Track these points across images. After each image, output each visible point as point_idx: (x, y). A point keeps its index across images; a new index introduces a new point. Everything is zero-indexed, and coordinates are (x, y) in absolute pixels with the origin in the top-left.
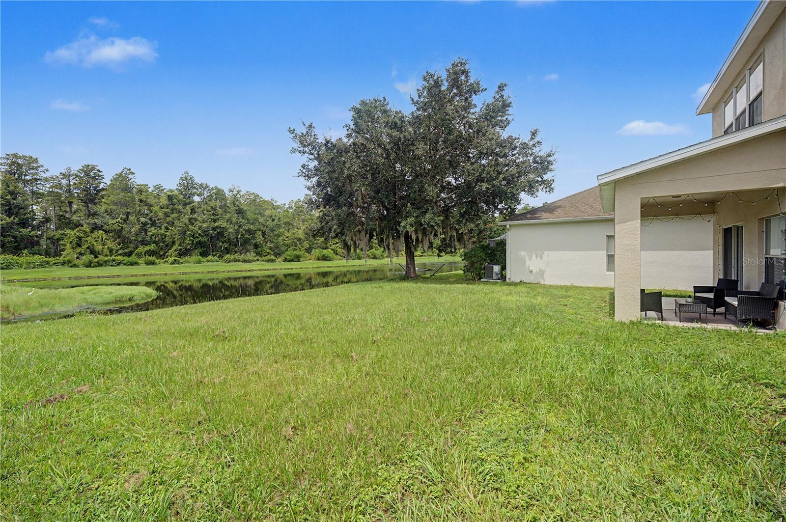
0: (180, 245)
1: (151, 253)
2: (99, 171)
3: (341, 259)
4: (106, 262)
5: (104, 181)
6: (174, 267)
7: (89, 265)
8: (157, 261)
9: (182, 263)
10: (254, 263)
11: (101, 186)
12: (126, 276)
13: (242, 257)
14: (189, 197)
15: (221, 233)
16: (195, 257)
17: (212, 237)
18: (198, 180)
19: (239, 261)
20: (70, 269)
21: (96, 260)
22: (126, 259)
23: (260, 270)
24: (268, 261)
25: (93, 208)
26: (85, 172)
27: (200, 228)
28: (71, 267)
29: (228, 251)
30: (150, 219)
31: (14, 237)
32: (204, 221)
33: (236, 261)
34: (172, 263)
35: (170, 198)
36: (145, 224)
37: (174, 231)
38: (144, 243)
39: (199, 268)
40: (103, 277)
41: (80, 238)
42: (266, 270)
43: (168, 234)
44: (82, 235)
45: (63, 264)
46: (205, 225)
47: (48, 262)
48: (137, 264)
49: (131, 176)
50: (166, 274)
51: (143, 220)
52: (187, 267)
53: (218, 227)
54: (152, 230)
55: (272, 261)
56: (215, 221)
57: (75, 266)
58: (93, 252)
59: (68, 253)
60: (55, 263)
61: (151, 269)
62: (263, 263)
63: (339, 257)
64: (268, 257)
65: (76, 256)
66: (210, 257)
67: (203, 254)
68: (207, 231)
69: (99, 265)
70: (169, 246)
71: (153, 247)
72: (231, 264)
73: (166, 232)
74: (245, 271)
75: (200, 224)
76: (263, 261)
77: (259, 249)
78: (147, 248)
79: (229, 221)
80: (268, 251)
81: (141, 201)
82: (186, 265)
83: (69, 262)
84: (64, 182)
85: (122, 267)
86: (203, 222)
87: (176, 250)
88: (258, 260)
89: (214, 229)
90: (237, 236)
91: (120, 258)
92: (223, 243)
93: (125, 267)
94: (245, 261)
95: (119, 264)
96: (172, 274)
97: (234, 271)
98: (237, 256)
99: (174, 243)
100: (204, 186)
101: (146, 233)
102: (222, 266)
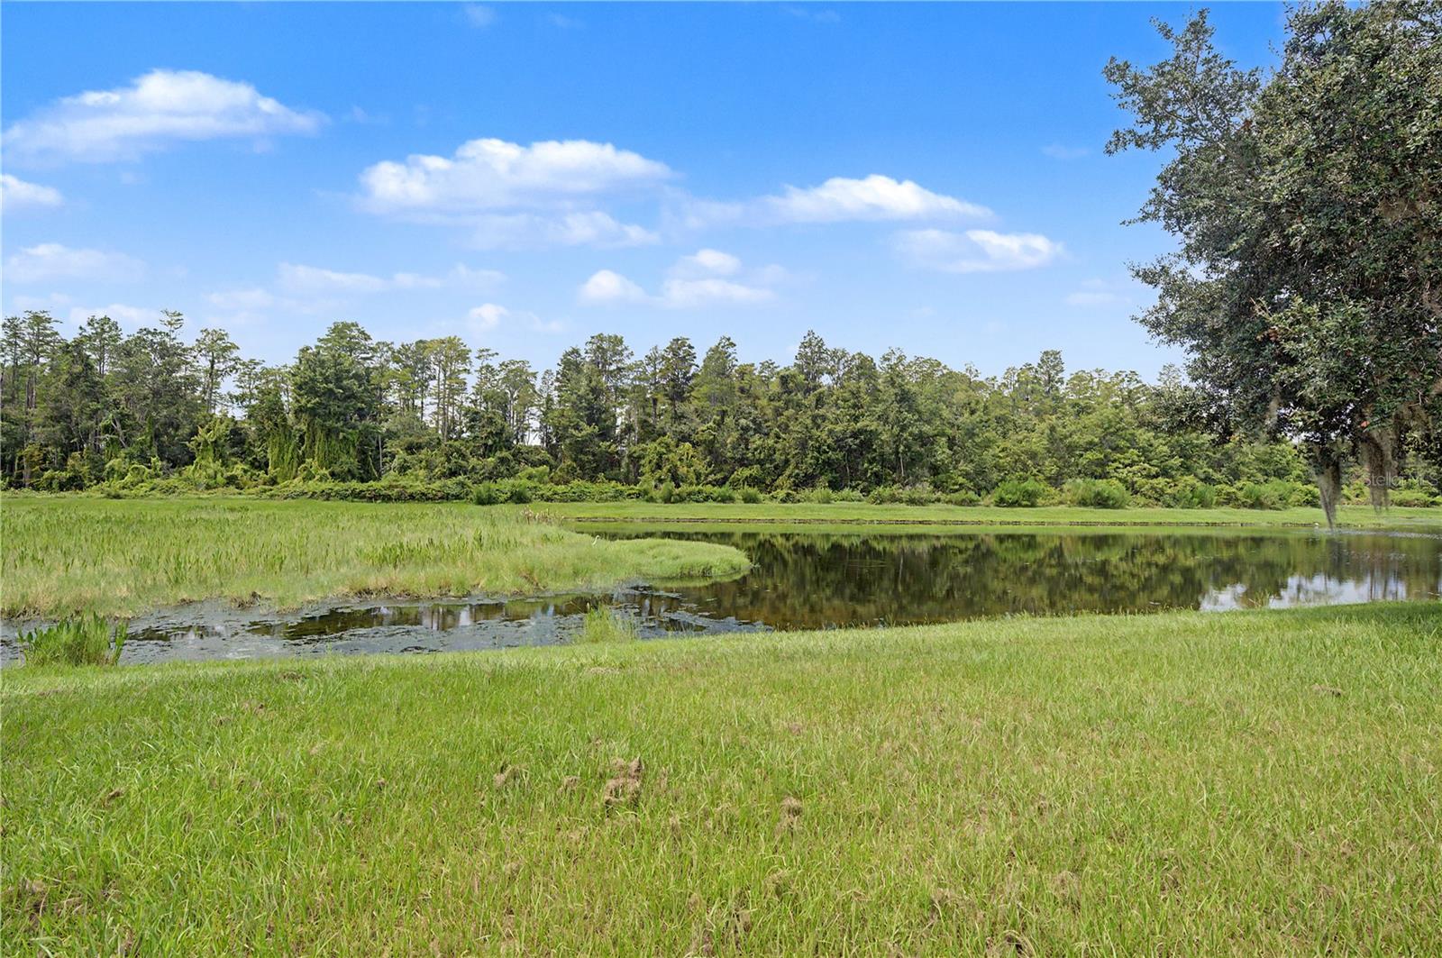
0: (797, 467)
1: (753, 481)
2: (691, 347)
3: (1146, 505)
4: (689, 494)
5: (696, 362)
6: (788, 508)
7: (667, 500)
8: (761, 496)
9: (799, 501)
10: (932, 506)
11: (693, 370)
12: (716, 521)
13: (906, 493)
14: (814, 379)
15: (866, 441)
16: (821, 491)
17: (850, 451)
18: (830, 345)
19: (900, 501)
20: (645, 503)
21: (677, 491)
22: (717, 491)
23: (945, 523)
24: (962, 503)
25: (682, 407)
26: (673, 350)
27: (831, 432)
28: (647, 501)
29: (879, 480)
30: (754, 421)
31: (594, 455)
32: (837, 420)
33: (894, 499)
34: (783, 501)
35: (784, 380)
36: (746, 429)
37: (789, 441)
38: (743, 462)
39: (828, 512)
40: (684, 521)
41: (660, 455)
42: (956, 523)
43: (779, 446)
44: (664, 450)
45: (638, 496)
46: (838, 428)
47: (621, 492)
48: (731, 499)
49: (730, 350)
50: (772, 521)
51: (743, 422)
52: (806, 508)
53: (861, 432)
54: (756, 441)
55: (971, 503)
56: (856, 419)
57: (651, 500)
58: (677, 479)
59: (647, 482)
60: (629, 495)
61: (751, 512)
62: (951, 506)
63: (1142, 500)
64: (961, 495)
65: (653, 483)
66: (846, 491)
67: (835, 485)
68: (842, 440)
69: (681, 499)
70: (779, 470)
71: (755, 470)
72: (885, 506)
73: (776, 442)
74: (914, 522)
75: (831, 426)
76: (950, 502)
77: (942, 476)
78: (747, 472)
79: (883, 418)
80: (961, 480)
81: (742, 390)
82: (804, 504)
83: (646, 492)
84: (650, 369)
85: (711, 503)
86: (837, 424)
87: (790, 476)
88: (938, 500)
89: (855, 435)
90: (898, 447)
91: (709, 488)
92: (871, 463)
93: (715, 504)
94: (912, 502)
95: (706, 499)
96: (782, 521)
97: (890, 522)
98: (896, 490)
99: (787, 462)
100: (839, 354)
101: (747, 445)
102: (868, 509)
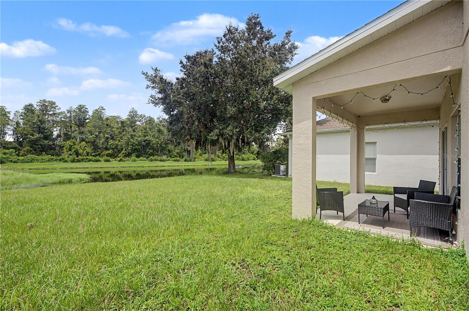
0: (126, 150)
1: (107, 155)
2: (86, 108)
4: (82, 159)
5: (89, 114)
6: (120, 163)
7: (73, 161)
8: (111, 160)
9: (125, 161)
10: (167, 162)
11: (87, 117)
12: (92, 168)
13: (160, 158)
14: (134, 123)
15: (148, 143)
16: (133, 157)
17: (144, 146)
18: (139, 113)
19: (158, 160)
20: (63, 163)
21: (77, 158)
22: (94, 158)
23: (170, 166)
24: (175, 161)
25: (83, 129)
26: (79, 109)
27: (137, 140)
28: (64, 162)
29: (153, 155)
30: (111, 135)
31: (41, 145)
33: (156, 160)
34: (119, 161)
35: (122, 123)
36: (107, 138)
37: (123, 142)
38: (107, 149)
39: (133, 164)
40: (80, 168)
41: (71, 146)
43: (120, 144)
44: (72, 144)
45: (60, 160)
46: (139, 139)
47: (52, 159)
48: (100, 161)
49: (103, 111)
50: (113, 167)
51: (106, 136)
53: (147, 140)
54: (111, 142)
55: (178, 161)
56: (145, 136)
57: (66, 161)
58: (77, 154)
59: (65, 155)
60: (56, 160)
61: (107, 164)
62: (172, 162)
64: (175, 159)
65: (67, 156)
66: (141, 158)
67: (138, 156)
68: (140, 142)
69: (79, 161)
70: (119, 151)
71: (110, 151)
72: (153, 162)
73: (119, 143)
74: (161, 166)
75: (137, 138)
76: (172, 160)
77: (170, 153)
78: (108, 152)
79: (154, 136)
80: (176, 154)
81: (107, 125)
82: (127, 162)
83: (63, 159)
84: (68, 115)
85: (91, 162)
86: (139, 137)
87: (123, 154)
88: (169, 160)
89: (145, 141)
90: (158, 145)
91: (90, 157)
92: (149, 150)
93: (93, 162)
94: (161, 161)
95: (90, 161)
96: (117, 167)
97: (153, 166)
98: (156, 157)
99: (122, 149)
100: (143, 116)
101: (108, 144)
102: (147, 163)
